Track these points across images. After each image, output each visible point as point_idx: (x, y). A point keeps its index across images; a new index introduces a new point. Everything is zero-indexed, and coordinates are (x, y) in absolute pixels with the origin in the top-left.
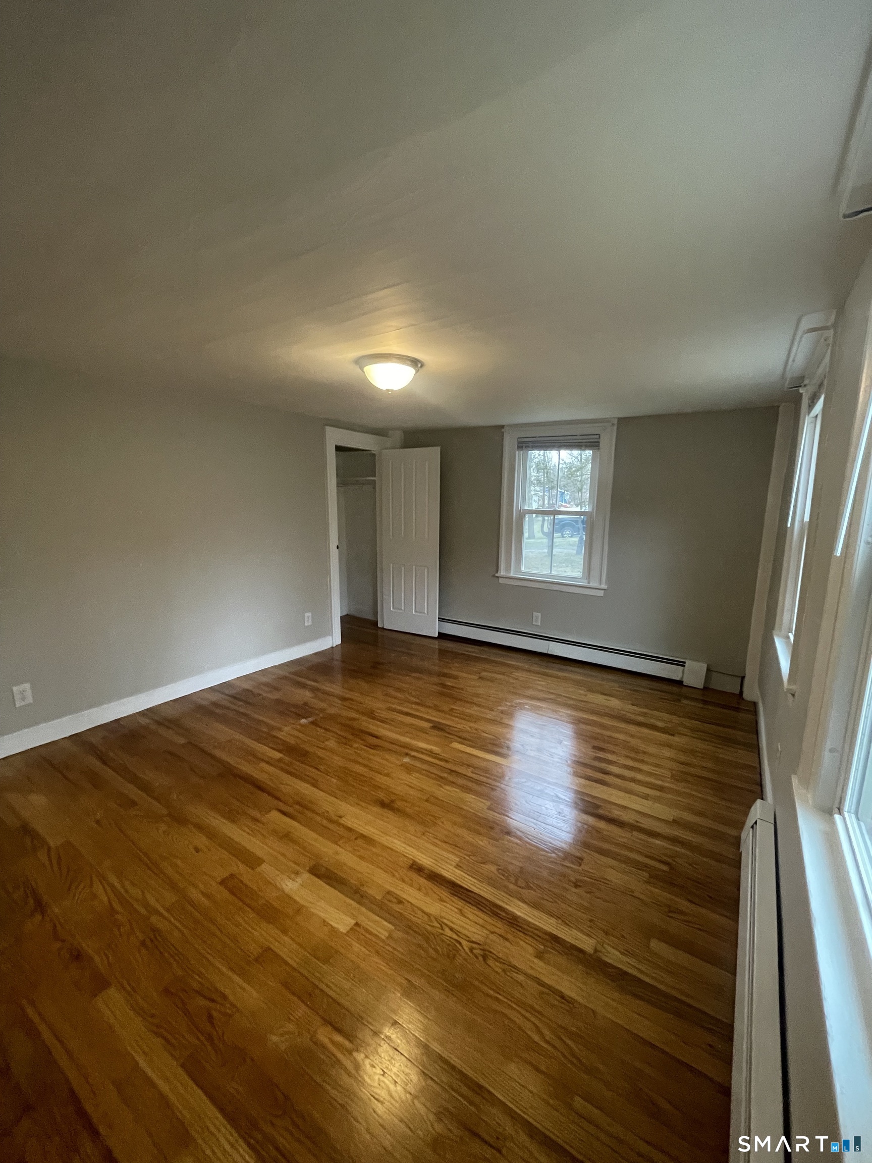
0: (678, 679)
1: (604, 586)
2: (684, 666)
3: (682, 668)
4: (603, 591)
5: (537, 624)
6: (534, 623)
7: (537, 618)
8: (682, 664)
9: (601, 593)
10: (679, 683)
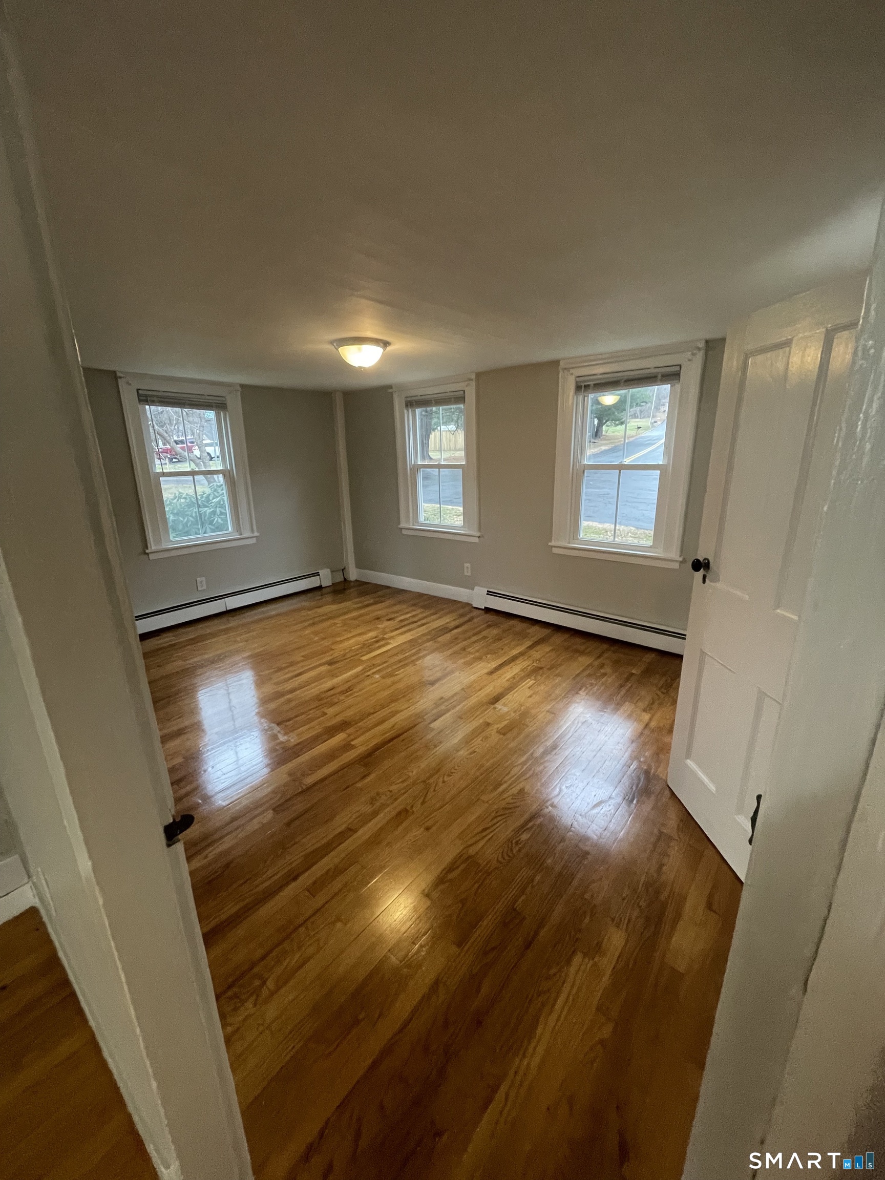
0: (318, 585)
1: (256, 534)
2: (319, 575)
3: (318, 577)
4: (255, 539)
5: (203, 588)
6: (200, 589)
7: (201, 582)
8: (317, 574)
9: (254, 541)
10: (320, 588)
